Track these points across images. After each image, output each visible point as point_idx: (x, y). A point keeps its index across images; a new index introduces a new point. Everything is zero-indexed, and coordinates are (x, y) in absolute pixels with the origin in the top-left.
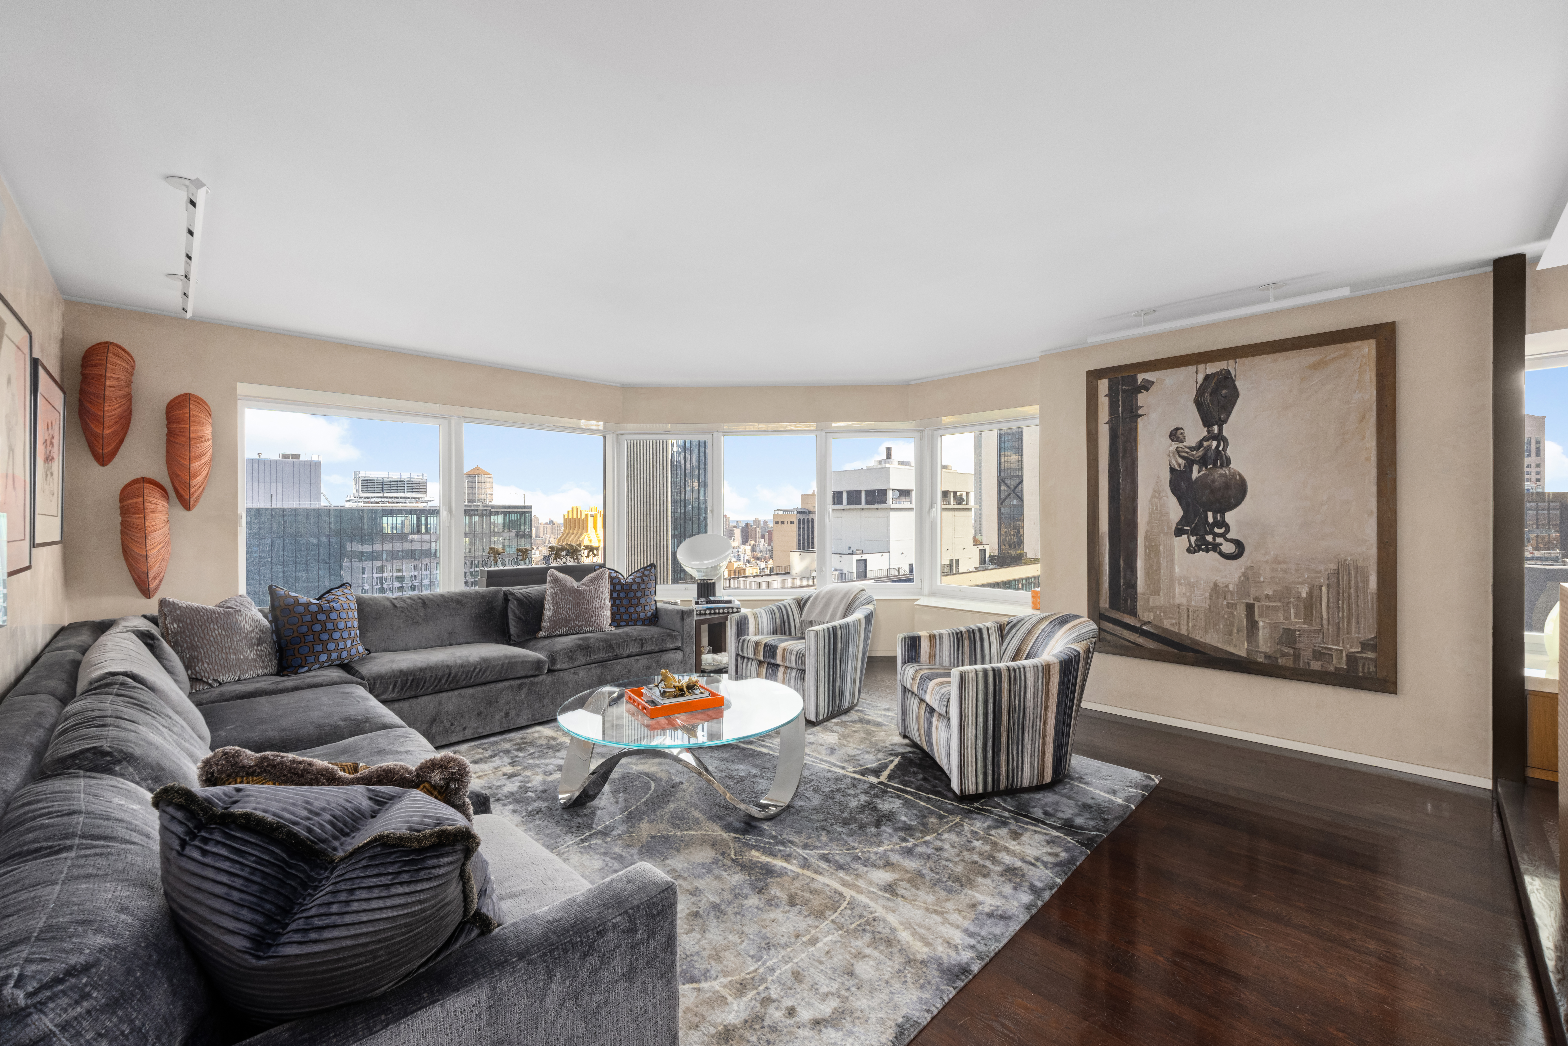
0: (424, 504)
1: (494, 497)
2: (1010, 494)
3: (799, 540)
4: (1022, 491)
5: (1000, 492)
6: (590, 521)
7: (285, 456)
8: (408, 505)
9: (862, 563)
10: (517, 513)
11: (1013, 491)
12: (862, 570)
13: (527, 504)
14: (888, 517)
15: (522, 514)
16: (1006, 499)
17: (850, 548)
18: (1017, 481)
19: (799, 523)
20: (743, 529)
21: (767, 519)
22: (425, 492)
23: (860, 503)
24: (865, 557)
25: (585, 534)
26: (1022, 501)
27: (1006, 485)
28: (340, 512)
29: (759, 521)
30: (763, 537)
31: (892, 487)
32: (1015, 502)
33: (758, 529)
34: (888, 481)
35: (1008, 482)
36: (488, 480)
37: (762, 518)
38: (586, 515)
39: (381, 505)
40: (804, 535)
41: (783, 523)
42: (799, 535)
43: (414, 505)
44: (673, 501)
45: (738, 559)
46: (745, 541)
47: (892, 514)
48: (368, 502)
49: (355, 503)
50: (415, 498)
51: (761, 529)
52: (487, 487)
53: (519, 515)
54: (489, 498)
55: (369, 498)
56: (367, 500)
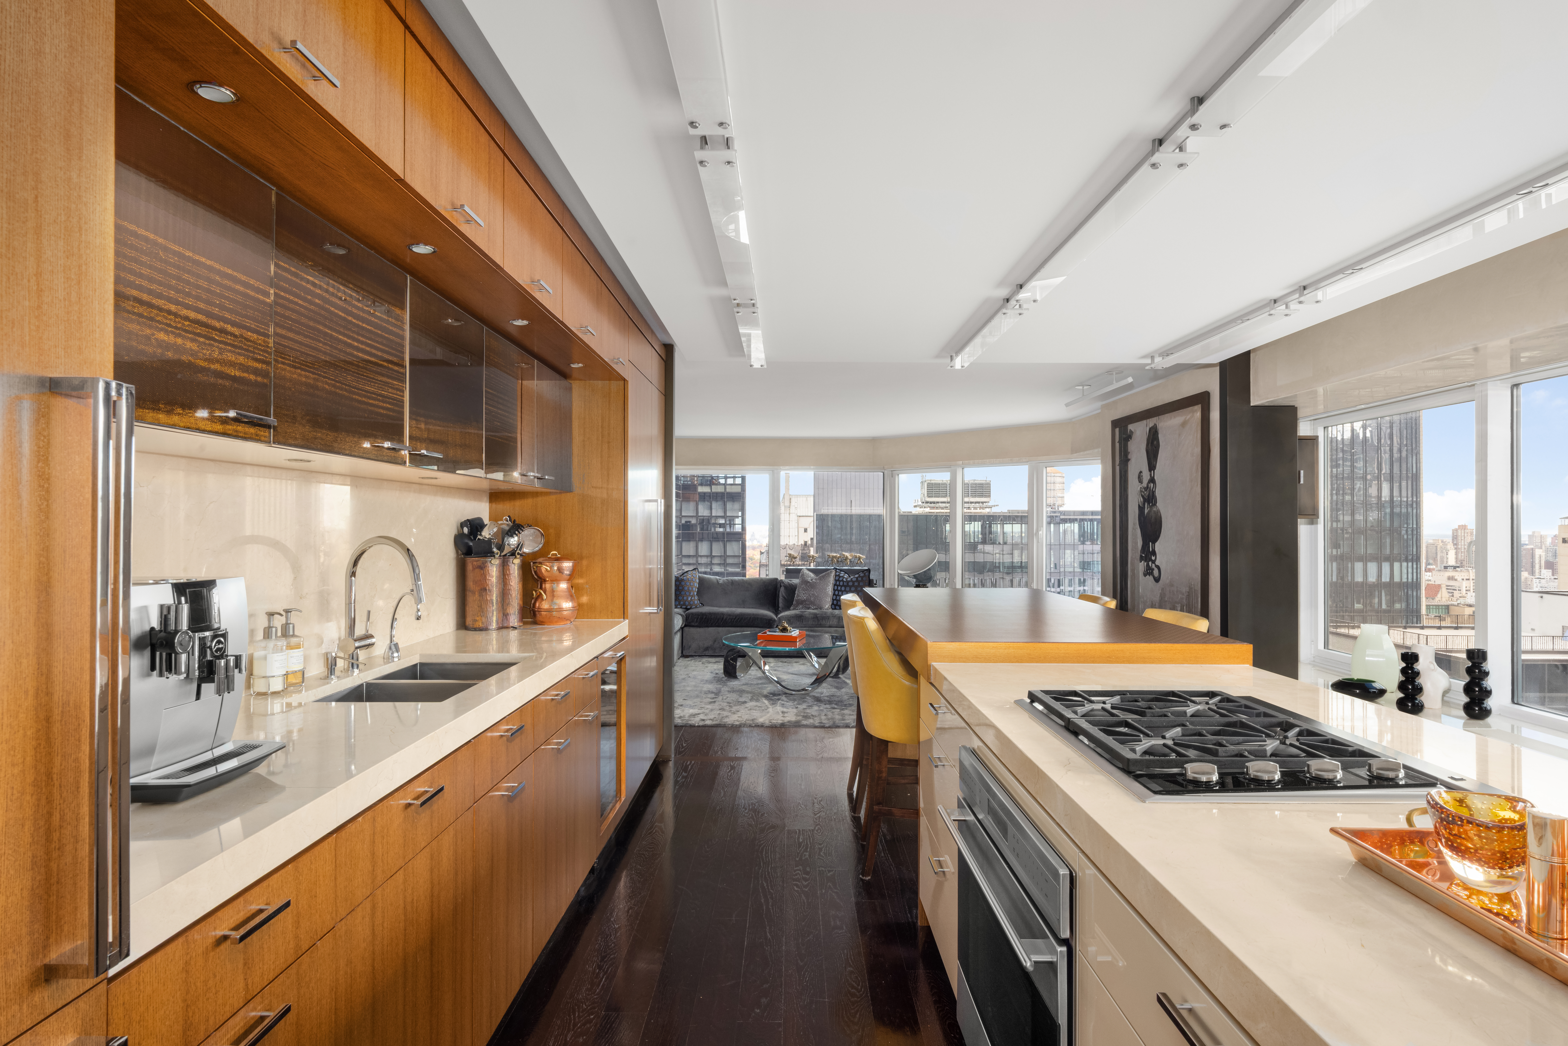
0: (988, 510)
1: (1066, 500)
8: (972, 511)
10: (1093, 520)
22: (989, 496)
33: (1538, 552)
36: (1058, 480)
43: (978, 511)
48: (933, 508)
49: (922, 509)
50: (979, 503)
51: (1547, 551)
52: (1057, 488)
53: (1095, 523)
54: (1059, 502)
55: (934, 503)
56: (933, 505)
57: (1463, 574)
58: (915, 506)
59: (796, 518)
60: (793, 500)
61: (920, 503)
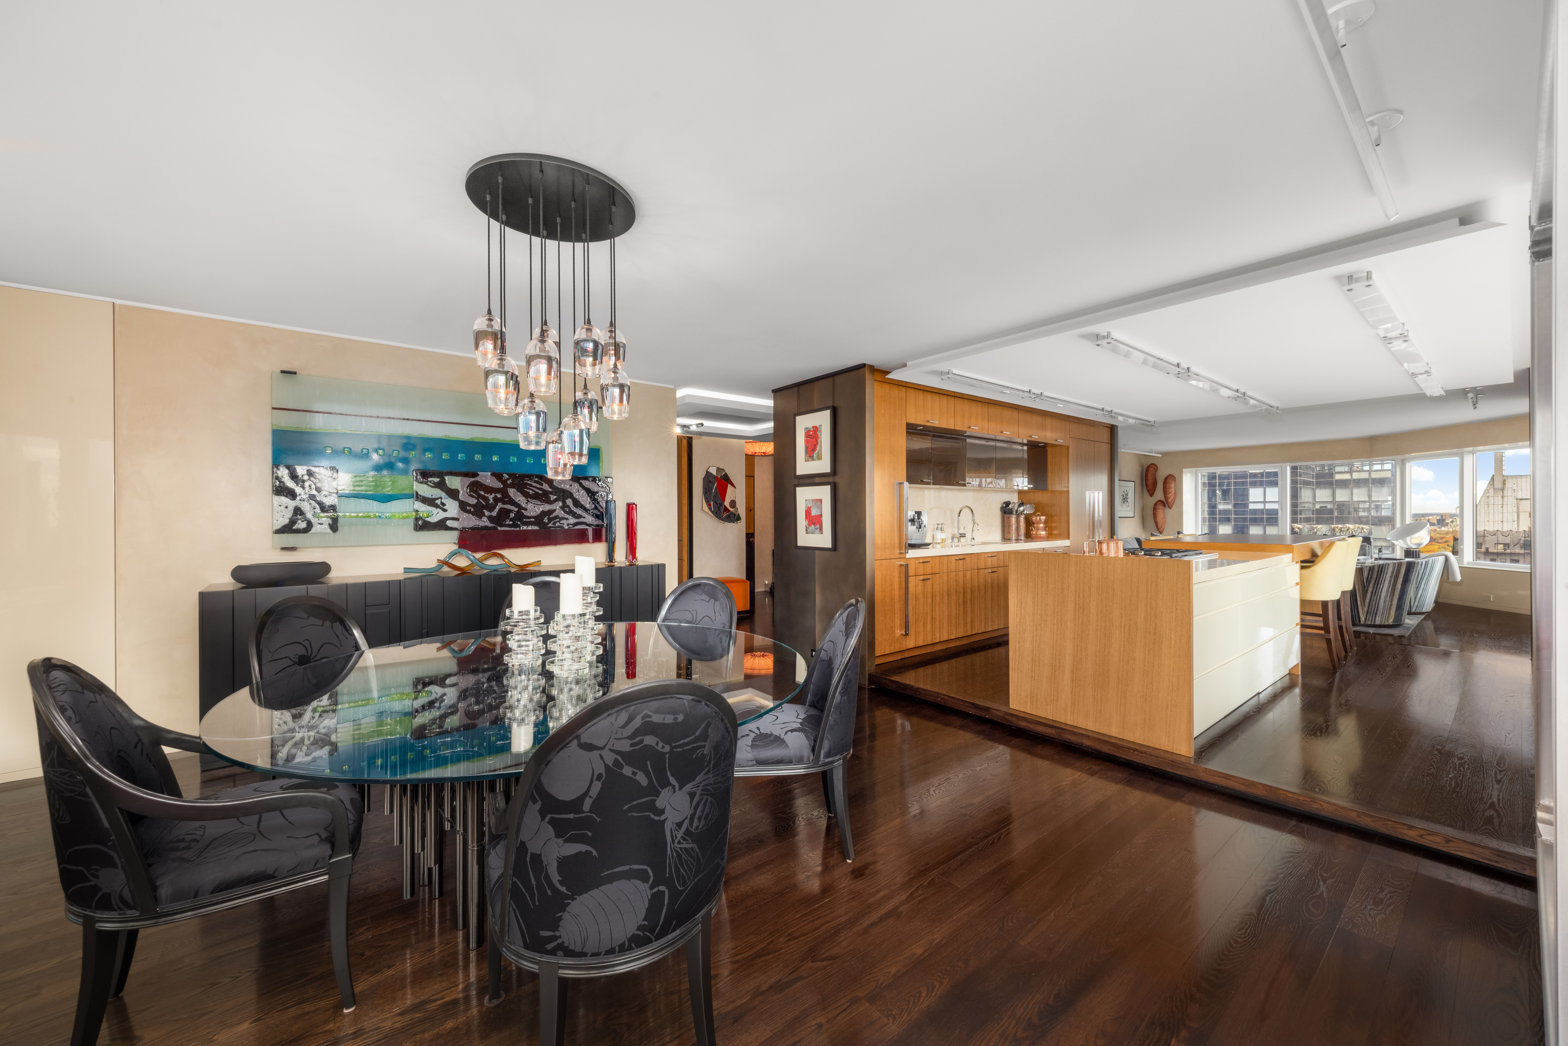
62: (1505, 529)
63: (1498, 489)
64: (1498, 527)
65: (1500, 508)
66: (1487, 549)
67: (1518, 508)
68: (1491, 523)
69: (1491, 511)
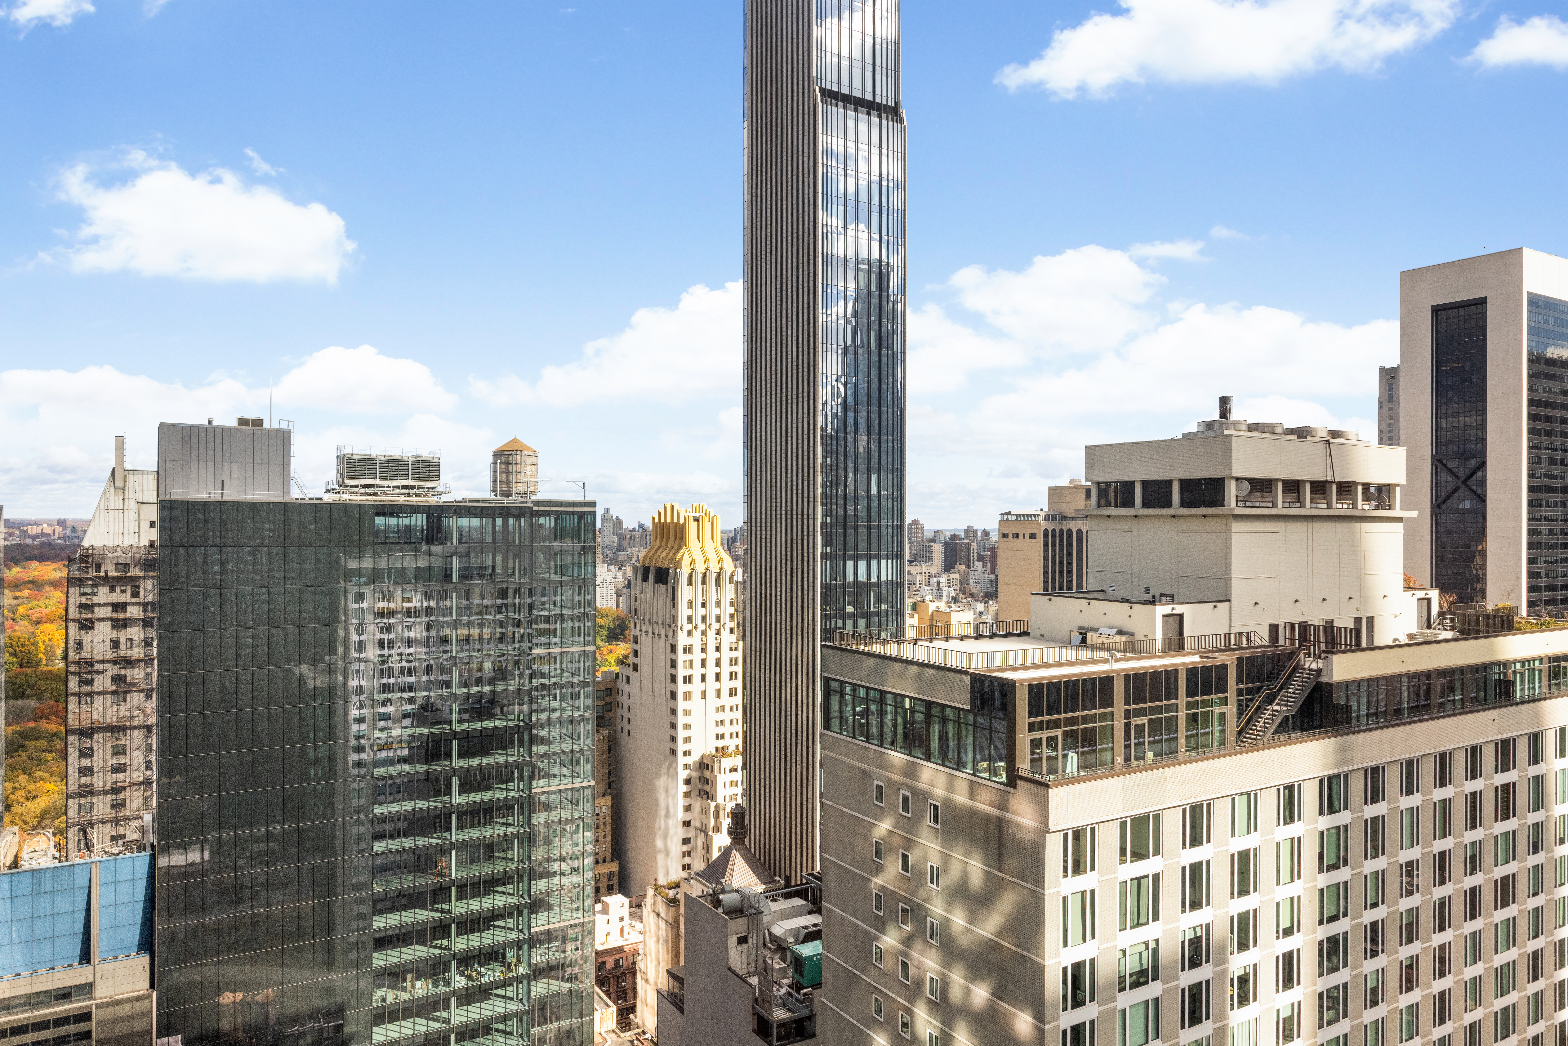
0: (435, 498)
1: (540, 487)
2: (1456, 490)
3: (1045, 567)
4: (1483, 483)
5: (1436, 485)
6: (693, 526)
7: (243, 422)
8: (414, 499)
9: (1175, 621)
10: (573, 513)
11: (1464, 482)
12: (1174, 635)
13: (589, 498)
14: (1228, 533)
15: (582, 515)
16: (1449, 497)
17: (1147, 591)
18: (1473, 463)
19: (1046, 536)
20: (946, 545)
21: (987, 528)
22: (438, 479)
23: (1169, 505)
24: (1179, 609)
25: (684, 548)
26: (1484, 501)
27: (1450, 471)
28: (317, 508)
29: (975, 532)
30: (981, 558)
31: (1235, 474)
32: (1467, 504)
33: (973, 546)
34: (1229, 463)
35: (1453, 465)
36: (531, 460)
37: (979, 526)
38: (686, 518)
39: (374, 498)
40: (1053, 558)
41: (1016, 536)
42: (1046, 558)
43: (422, 499)
44: (824, 496)
45: (939, 597)
46: (948, 567)
47: (1237, 527)
48: (356, 494)
49: (338, 495)
50: (423, 488)
51: (978, 545)
52: (529, 471)
53: (576, 516)
54: (532, 489)
55: (357, 486)
56: (355, 490)
57: (917, 568)
58: (328, 491)
59: (136, 506)
60: (131, 479)
61: (336, 486)
62: (126, 544)
63: (119, 488)
64: (118, 541)
65: (121, 515)
66: (106, 572)
67: (139, 515)
68: (111, 535)
69: (112, 519)
